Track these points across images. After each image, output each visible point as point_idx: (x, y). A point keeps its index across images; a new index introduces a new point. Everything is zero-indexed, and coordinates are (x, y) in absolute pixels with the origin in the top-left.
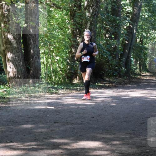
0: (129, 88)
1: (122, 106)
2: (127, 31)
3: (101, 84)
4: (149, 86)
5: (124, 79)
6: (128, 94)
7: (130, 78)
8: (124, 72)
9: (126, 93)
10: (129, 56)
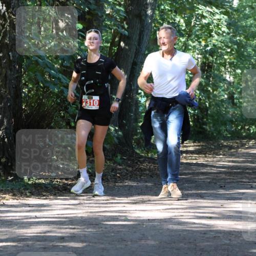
0: (128, 192)
1: (103, 249)
2: (126, 9)
3: (42, 181)
4: (194, 185)
5: (115, 162)
6: (125, 212)
7: (133, 161)
8: (116, 140)
9: (119, 207)
10: (131, 90)
